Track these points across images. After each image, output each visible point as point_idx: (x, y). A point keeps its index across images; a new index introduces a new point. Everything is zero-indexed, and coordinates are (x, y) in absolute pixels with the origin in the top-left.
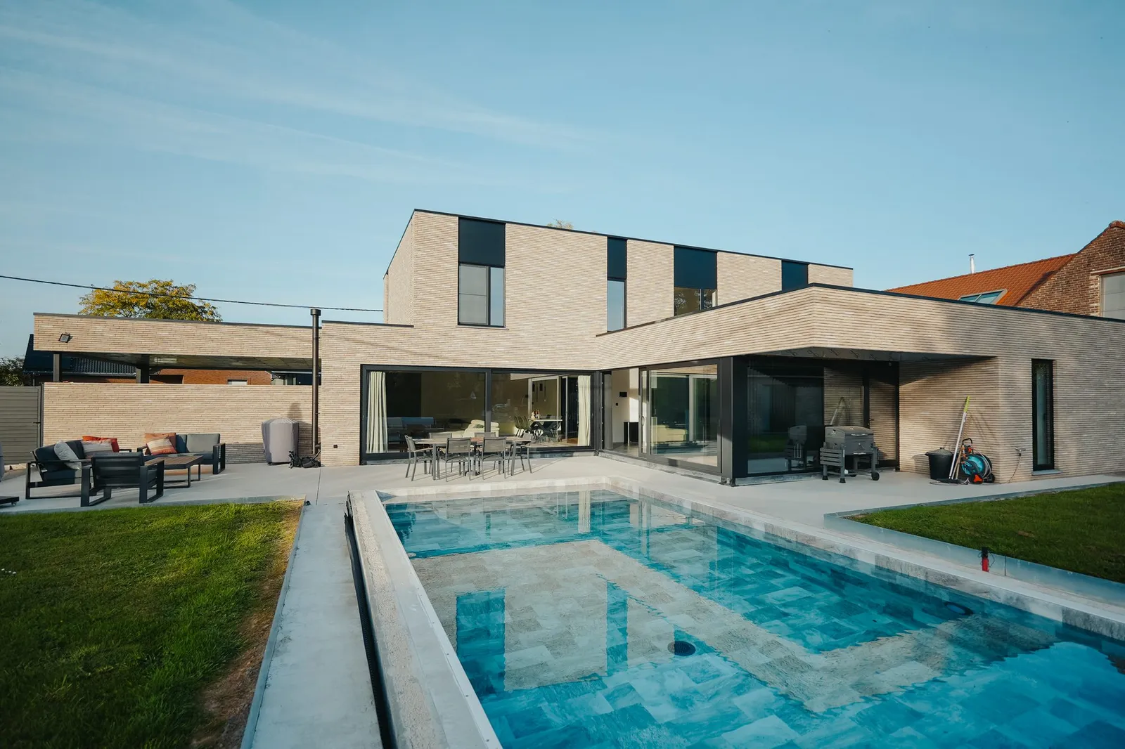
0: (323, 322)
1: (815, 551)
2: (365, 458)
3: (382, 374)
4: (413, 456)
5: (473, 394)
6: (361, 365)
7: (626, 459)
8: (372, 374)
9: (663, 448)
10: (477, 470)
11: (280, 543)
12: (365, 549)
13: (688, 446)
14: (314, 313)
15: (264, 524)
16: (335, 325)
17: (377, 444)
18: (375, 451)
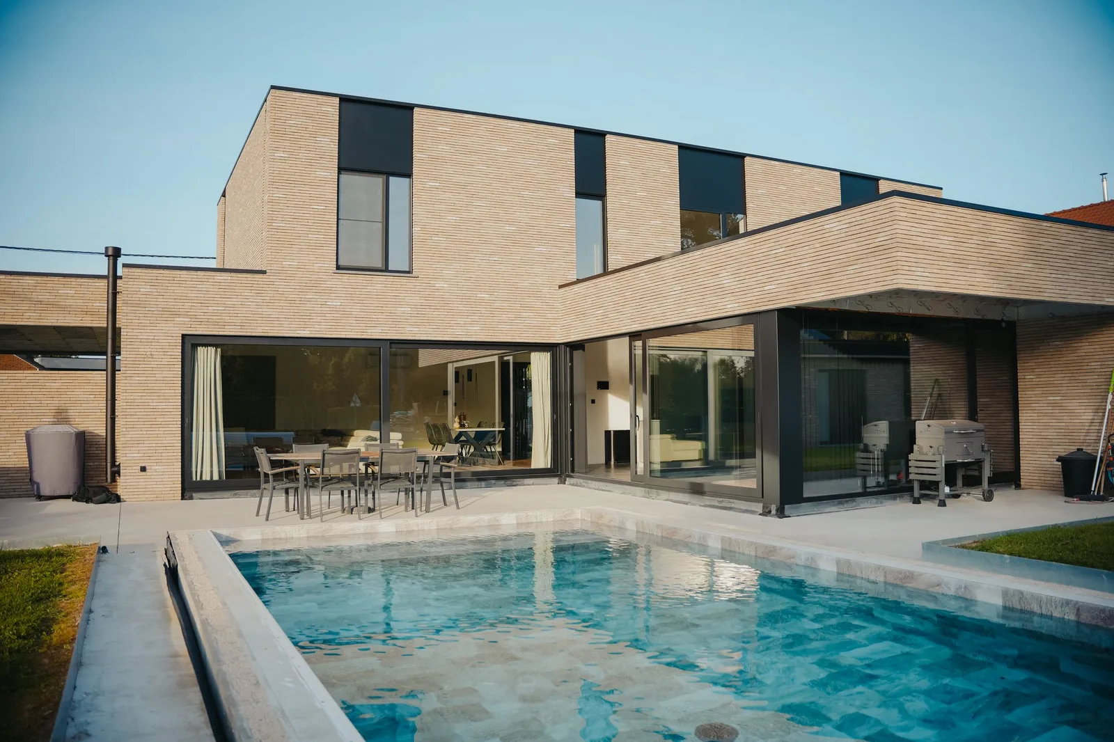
0: (125, 266)
1: (913, 593)
2: (190, 487)
3: (216, 351)
4: (267, 481)
5: (355, 398)
6: (184, 336)
7: (610, 486)
8: (201, 350)
9: (672, 468)
10: (370, 505)
11: (63, 603)
12: (200, 606)
13: (711, 466)
14: (110, 253)
15: (35, 577)
16: (144, 270)
17: (209, 465)
18: (206, 477)
